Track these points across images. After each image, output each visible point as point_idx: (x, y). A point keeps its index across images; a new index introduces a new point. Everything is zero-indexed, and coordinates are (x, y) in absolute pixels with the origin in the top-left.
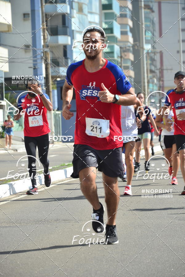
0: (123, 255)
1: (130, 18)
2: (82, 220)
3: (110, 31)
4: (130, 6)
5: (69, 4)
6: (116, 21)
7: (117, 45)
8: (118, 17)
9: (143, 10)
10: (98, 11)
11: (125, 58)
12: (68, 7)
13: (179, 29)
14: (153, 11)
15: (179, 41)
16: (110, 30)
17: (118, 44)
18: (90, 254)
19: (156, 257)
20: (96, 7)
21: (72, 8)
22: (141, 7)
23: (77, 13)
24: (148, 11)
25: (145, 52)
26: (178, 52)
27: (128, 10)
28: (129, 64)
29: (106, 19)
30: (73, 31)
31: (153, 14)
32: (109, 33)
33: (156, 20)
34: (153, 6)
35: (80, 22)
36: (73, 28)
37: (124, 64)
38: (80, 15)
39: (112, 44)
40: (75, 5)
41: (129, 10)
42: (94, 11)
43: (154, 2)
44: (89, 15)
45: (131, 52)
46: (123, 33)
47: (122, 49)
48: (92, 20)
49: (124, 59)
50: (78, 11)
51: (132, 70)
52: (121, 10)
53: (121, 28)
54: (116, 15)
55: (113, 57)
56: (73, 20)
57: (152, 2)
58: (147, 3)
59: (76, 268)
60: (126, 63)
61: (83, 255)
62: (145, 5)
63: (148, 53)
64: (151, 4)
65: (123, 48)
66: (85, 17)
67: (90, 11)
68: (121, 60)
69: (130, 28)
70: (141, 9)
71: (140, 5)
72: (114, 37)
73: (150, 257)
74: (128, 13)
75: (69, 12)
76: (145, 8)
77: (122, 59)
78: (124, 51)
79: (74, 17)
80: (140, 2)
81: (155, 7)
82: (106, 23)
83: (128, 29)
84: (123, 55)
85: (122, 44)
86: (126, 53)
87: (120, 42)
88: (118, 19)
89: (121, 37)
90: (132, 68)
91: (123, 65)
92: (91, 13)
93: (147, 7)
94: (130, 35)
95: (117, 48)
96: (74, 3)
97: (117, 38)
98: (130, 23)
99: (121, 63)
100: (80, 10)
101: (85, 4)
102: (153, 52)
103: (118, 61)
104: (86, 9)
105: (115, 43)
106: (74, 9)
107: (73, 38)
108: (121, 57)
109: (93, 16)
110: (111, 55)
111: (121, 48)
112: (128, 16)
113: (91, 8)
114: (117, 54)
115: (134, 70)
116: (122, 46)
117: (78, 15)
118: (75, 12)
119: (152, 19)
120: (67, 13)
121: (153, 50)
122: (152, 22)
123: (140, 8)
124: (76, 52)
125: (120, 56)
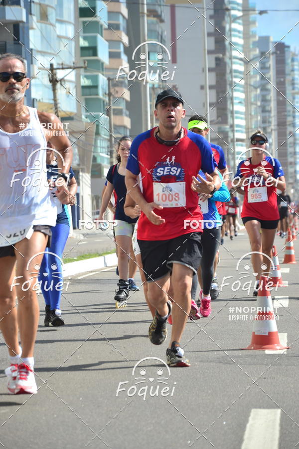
0: (110, 418)
1: (124, 31)
2: (43, 361)
3: (91, 52)
4: (124, 11)
5: (25, 7)
6: (102, 35)
7: (103, 75)
8: (106, 29)
9: (146, 18)
10: (72, 20)
11: (116, 96)
12: (24, 11)
13: (205, 50)
14: (162, 21)
15: (203, 70)
16: (92, 50)
17: (104, 73)
18: (55, 416)
19: (163, 422)
20: (69, 11)
21: (29, 13)
22: (143, 13)
23: (37, 22)
24: (155, 19)
25: (148, 86)
26: (202, 87)
27: (121, 17)
28: (122, 106)
29: (84, 32)
30: (31, 50)
31: (162, 25)
32: (89, 56)
33: (167, 34)
34: (161, 12)
35: (43, 37)
36: (31, 46)
37: (113, 105)
38: (43, 25)
39: (95, 73)
40: (35, 9)
41: (124, 17)
42: (65, 18)
43: (163, 5)
44: (58, 25)
45: (125, 87)
46: (113, 55)
47: (111, 81)
48: (63, 34)
49: (114, 98)
50: (39, 18)
51: (126, 115)
52: (109, 18)
53: (110, 47)
54: (101, 26)
55: (97, 94)
56: (31, 32)
57: (160, 5)
58: (152, 7)
59: (32, 440)
60: (118, 105)
61: (44, 418)
62: (148, 10)
63: (153, 88)
64: (159, 9)
65: (112, 79)
66: (52, 27)
67: (59, 18)
68: (109, 100)
69: (125, 48)
70: (143, 16)
71: (141, 11)
72: (98, 61)
73: (154, 421)
74: (122, 23)
75: (24, 20)
76: (148, 16)
77: (112, 98)
78: (115, 85)
79: (32, 28)
80: (140, 6)
81: (166, 14)
82: (85, 38)
83: (122, 49)
84: (112, 91)
85: (110, 74)
86: (117, 89)
87: (108, 69)
88: (104, 32)
89: (110, 62)
90: (128, 113)
91: (112, 107)
92: (61, 21)
93: (153, 13)
94: (124, 58)
95: (102, 80)
96: (32, 4)
97: (103, 64)
98: (125, 39)
99: (109, 104)
100: (44, 16)
101: (52, 7)
102: (161, 87)
103: (103, 102)
104: (52, 16)
105: (100, 72)
106: (34, 15)
107: (31, 62)
108: (110, 94)
109: (64, 26)
110: (93, 90)
111: (109, 79)
112: (121, 28)
113: (61, 14)
114: (103, 89)
115: (130, 116)
116: (111, 77)
117: (39, 24)
118: (35, 19)
119: (160, 33)
120: (22, 22)
121: (161, 83)
122: (160, 38)
123: (141, 15)
124: (36, 85)
125: (107, 92)
